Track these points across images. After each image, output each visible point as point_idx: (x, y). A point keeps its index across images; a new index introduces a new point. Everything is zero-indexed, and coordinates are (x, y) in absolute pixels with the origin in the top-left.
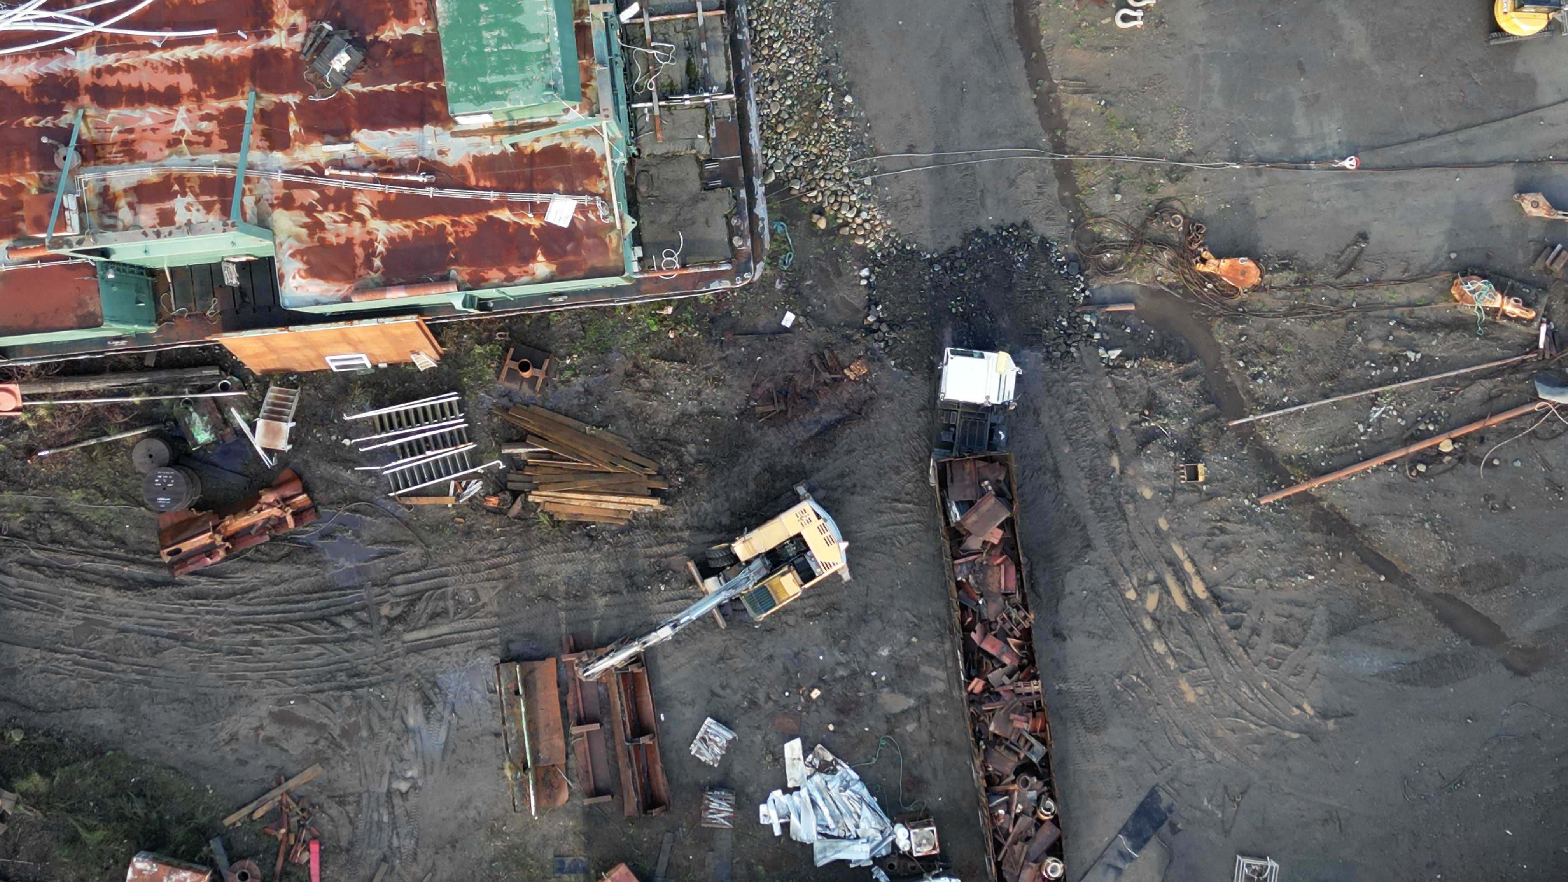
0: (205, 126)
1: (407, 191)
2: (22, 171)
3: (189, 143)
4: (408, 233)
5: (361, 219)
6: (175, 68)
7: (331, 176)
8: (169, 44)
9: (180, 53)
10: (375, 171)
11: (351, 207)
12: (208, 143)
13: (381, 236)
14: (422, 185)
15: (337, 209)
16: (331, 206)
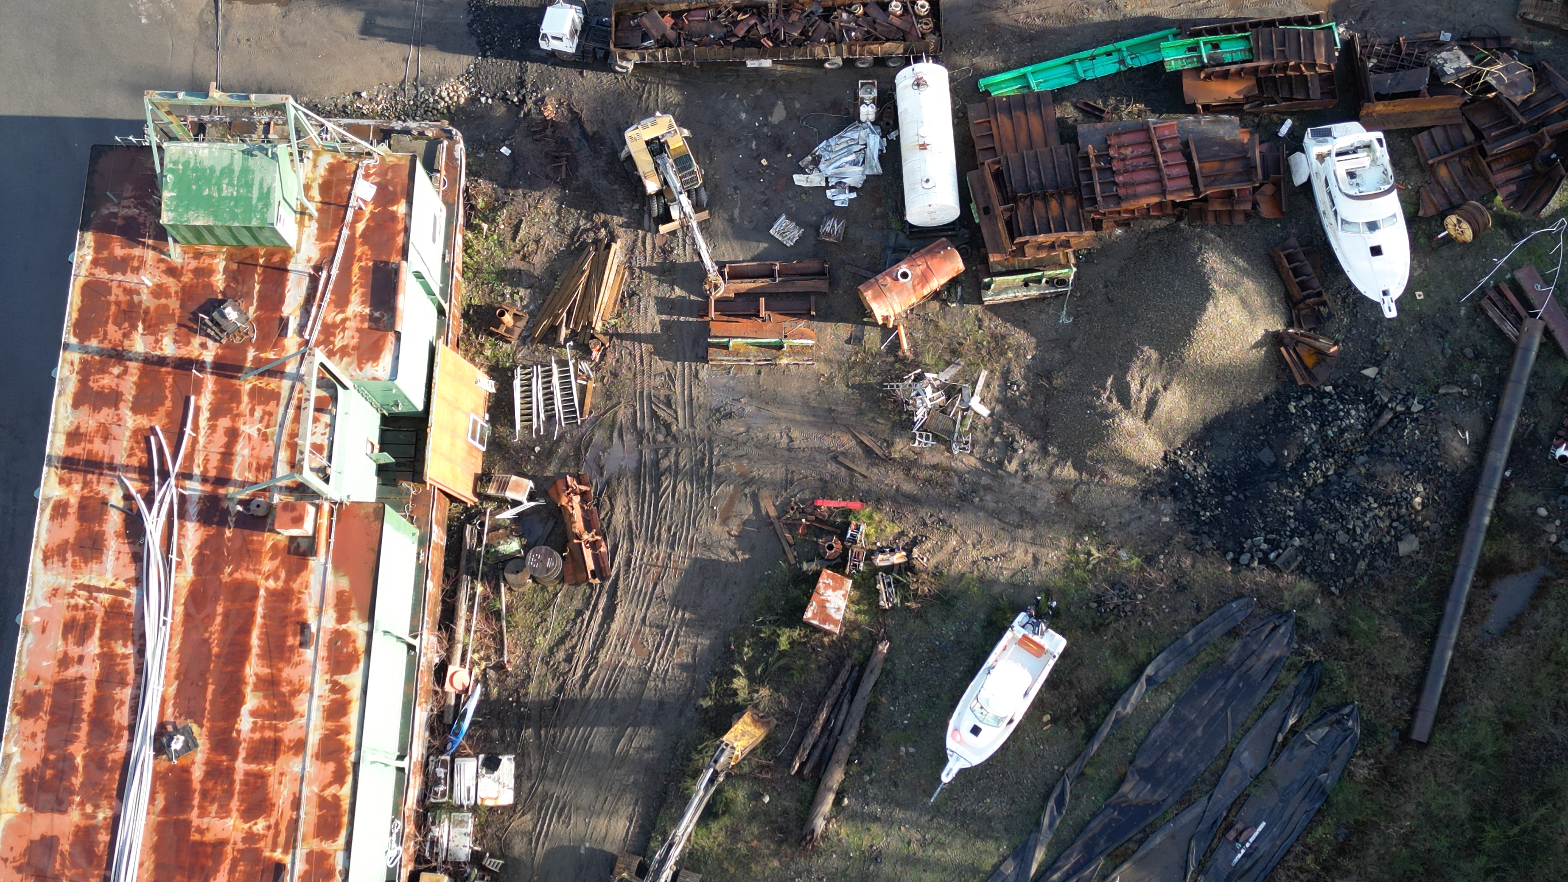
0: (258, 414)
1: (330, 287)
2: (262, 543)
3: (267, 427)
4: (361, 290)
5: (344, 321)
6: (213, 428)
7: (310, 335)
8: (196, 428)
9: (203, 423)
10: (312, 306)
11: (334, 326)
12: (270, 414)
13: (359, 309)
14: (329, 276)
15: (334, 335)
16: (332, 339)
